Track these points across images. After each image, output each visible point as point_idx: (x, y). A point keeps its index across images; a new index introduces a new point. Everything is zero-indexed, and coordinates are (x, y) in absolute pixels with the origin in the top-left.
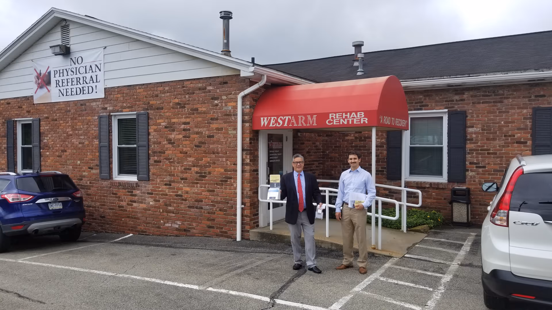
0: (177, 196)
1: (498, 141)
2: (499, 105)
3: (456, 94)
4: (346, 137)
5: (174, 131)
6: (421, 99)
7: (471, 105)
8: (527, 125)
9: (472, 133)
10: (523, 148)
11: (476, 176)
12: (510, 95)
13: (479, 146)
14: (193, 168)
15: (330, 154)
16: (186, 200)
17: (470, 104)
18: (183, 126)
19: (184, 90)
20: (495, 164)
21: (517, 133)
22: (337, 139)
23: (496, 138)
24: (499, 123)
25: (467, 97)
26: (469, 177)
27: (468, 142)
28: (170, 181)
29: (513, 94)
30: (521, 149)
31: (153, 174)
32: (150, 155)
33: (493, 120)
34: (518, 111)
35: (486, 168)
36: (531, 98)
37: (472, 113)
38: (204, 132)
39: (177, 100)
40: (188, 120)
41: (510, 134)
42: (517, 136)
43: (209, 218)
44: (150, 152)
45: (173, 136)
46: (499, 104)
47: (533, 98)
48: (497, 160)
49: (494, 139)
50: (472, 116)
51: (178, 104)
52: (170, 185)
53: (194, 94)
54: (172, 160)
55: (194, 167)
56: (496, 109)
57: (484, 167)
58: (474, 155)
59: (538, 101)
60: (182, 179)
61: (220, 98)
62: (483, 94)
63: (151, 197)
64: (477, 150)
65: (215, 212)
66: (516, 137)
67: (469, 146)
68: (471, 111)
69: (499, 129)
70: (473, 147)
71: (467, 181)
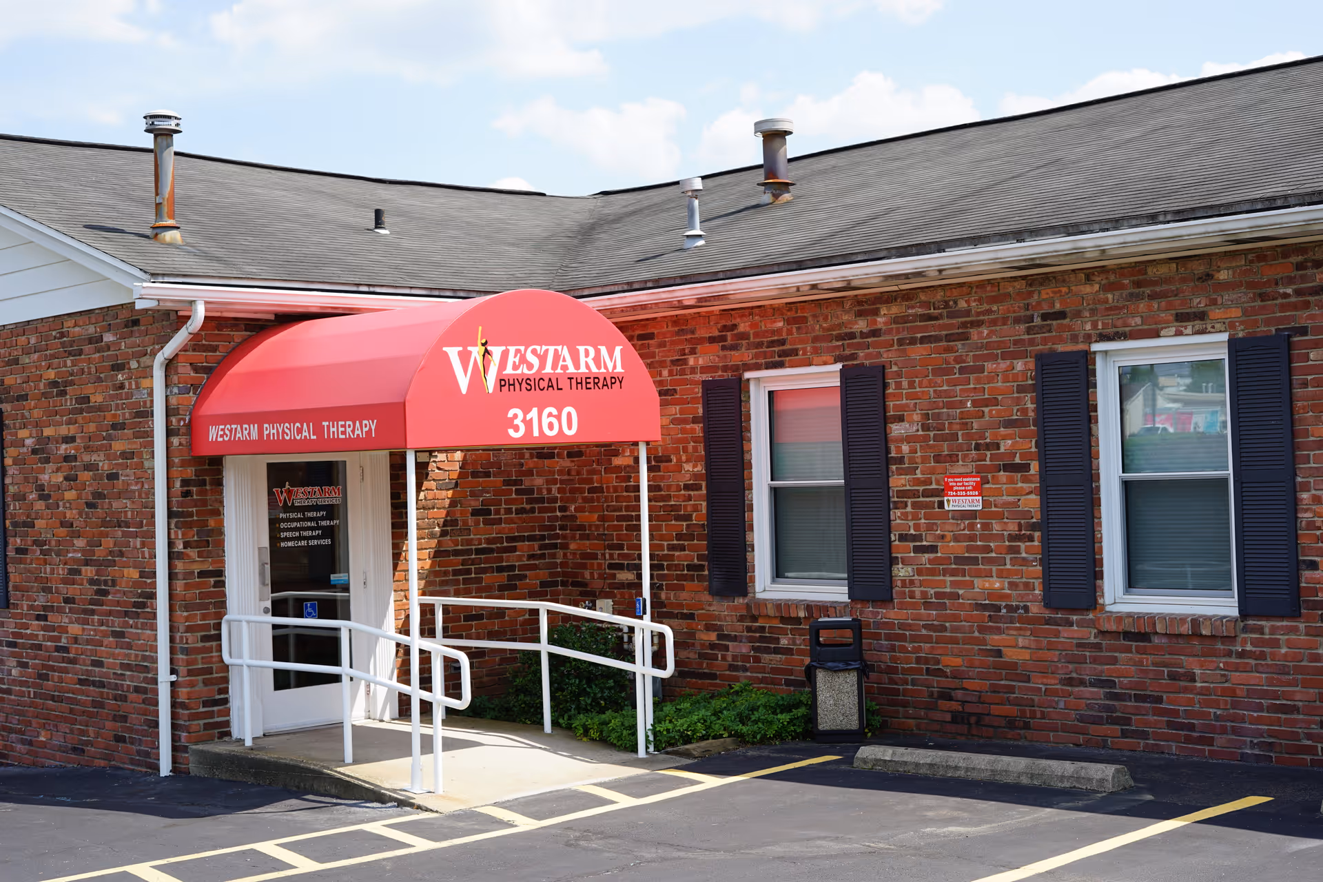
0: (58, 649)
1: (961, 463)
2: (960, 346)
3: (860, 314)
4: (613, 458)
5: (47, 461)
6: (779, 331)
7: (896, 347)
8: (1024, 411)
9: (901, 440)
10: (1020, 485)
11: (916, 577)
12: (983, 313)
13: (918, 482)
14: (83, 568)
15: (578, 514)
16: (73, 661)
17: (892, 345)
18: (64, 446)
19: (63, 345)
20: (956, 539)
21: (1005, 438)
22: (595, 466)
23: (957, 455)
24: (962, 404)
25: (885, 323)
26: (899, 583)
27: (894, 467)
28: (45, 608)
29: (989, 312)
30: (1014, 488)
31: (16, 588)
32: (8, 533)
33: (947, 394)
34: (1004, 365)
35: (937, 552)
36: (1033, 322)
37: (899, 374)
38: (101, 464)
39: (51, 374)
40: (72, 430)
41: (988, 440)
42: (1006, 445)
43: (117, 713)
44: (8, 522)
45: (46, 477)
46: (959, 344)
47: (1037, 321)
48: (962, 525)
49: (953, 459)
50: (898, 385)
51: (54, 384)
52: (45, 618)
53: (80, 355)
54: (47, 547)
55: (87, 565)
56: (951, 360)
57: (933, 549)
58: (909, 509)
59: (1050, 331)
60: (67, 601)
61: (127, 366)
62: (920, 311)
63: (13, 655)
64: (915, 494)
65: (126, 696)
66: (1002, 450)
67: (898, 482)
68: (895, 368)
69: (963, 423)
70: (905, 486)
71: (894, 596)
